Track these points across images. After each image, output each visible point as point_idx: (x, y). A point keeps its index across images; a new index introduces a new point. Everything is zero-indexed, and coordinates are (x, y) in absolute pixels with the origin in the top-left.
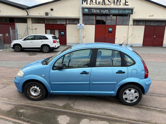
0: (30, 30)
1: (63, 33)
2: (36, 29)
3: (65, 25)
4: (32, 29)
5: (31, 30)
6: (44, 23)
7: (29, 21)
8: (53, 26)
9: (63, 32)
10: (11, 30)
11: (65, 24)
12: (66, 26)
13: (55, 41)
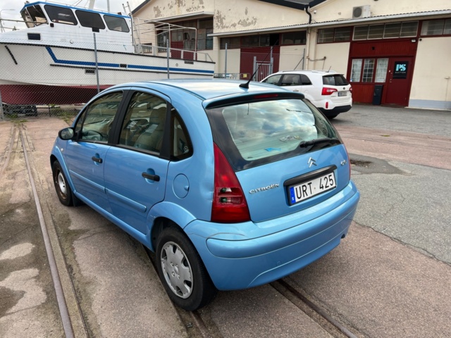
0: (310, 62)
1: (402, 67)
2: (325, 58)
3: (413, 41)
4: (315, 60)
5: (313, 62)
6: (350, 40)
7: (312, 37)
8: (373, 48)
9: (401, 63)
10: (255, 64)
11: (413, 38)
12: (416, 44)
13: (328, 91)
